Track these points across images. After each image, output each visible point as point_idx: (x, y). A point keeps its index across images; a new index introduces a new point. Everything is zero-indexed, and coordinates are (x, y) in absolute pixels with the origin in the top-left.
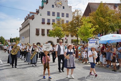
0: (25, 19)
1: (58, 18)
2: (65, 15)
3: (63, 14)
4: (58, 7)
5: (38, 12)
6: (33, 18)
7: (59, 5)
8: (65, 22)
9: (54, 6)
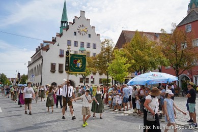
0: (37, 50)
1: (82, 49)
2: (92, 45)
3: (89, 45)
4: (83, 35)
5: (54, 41)
6: (47, 49)
7: (83, 33)
8: (91, 55)
9: (77, 33)
